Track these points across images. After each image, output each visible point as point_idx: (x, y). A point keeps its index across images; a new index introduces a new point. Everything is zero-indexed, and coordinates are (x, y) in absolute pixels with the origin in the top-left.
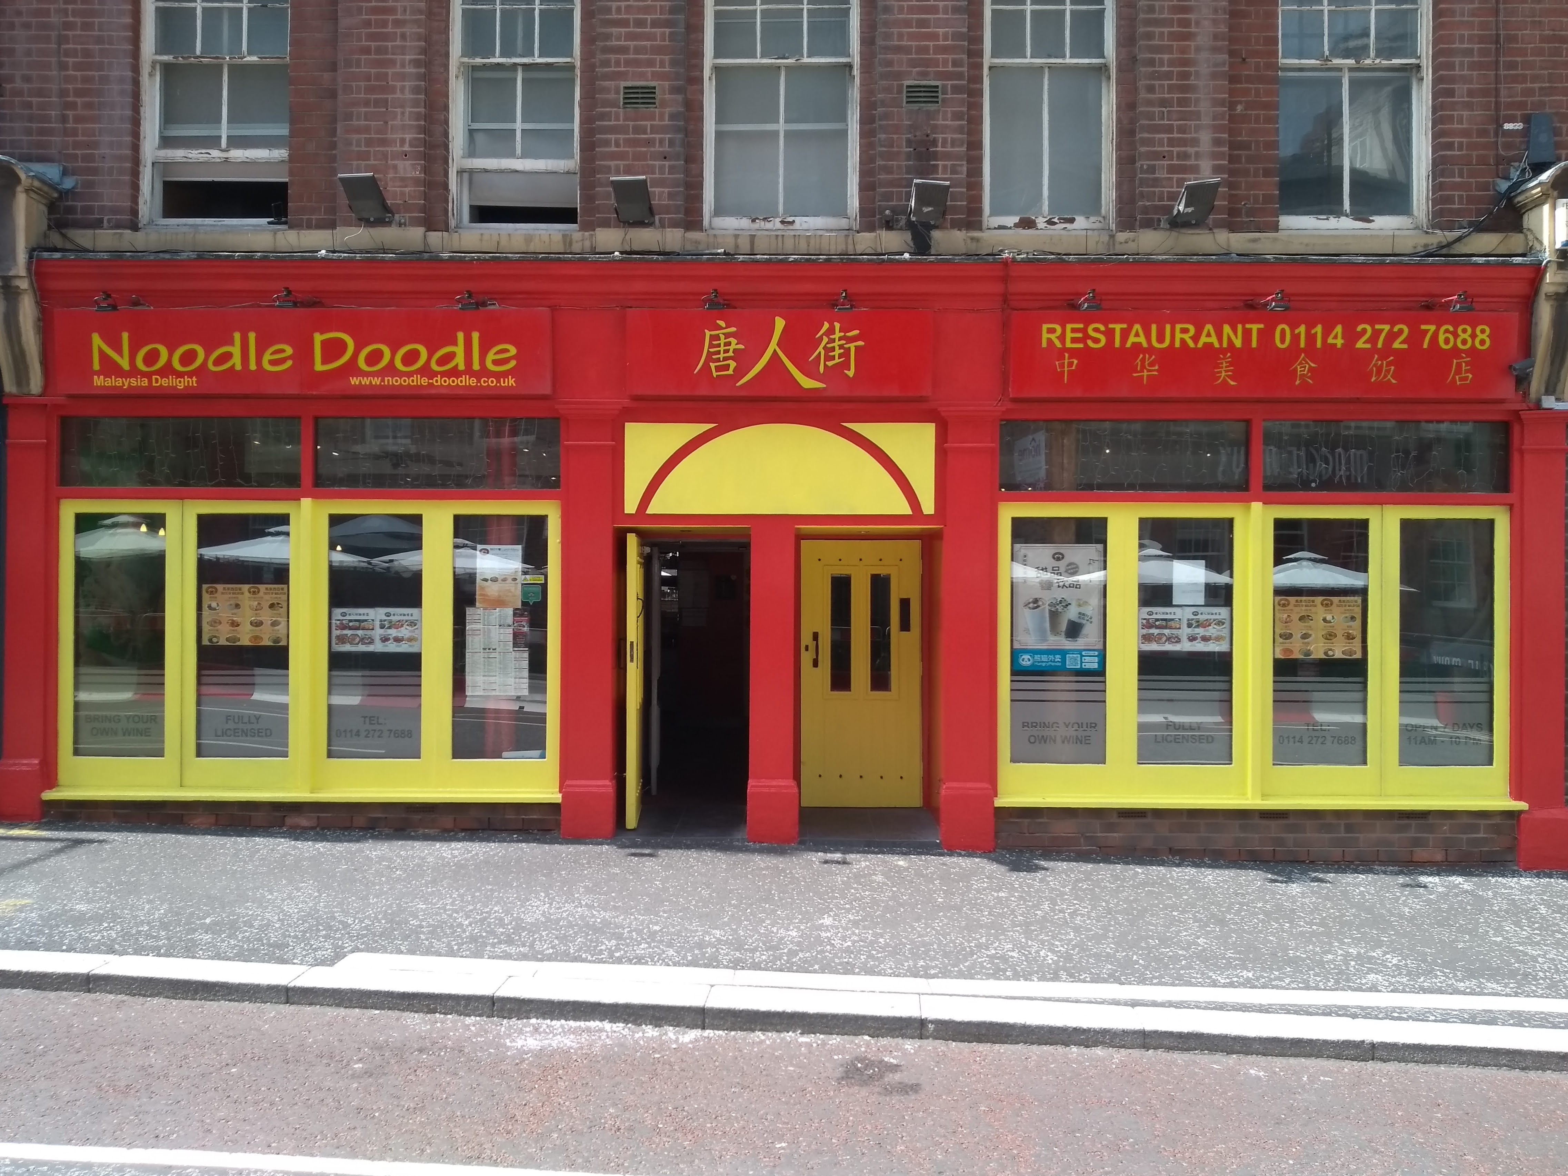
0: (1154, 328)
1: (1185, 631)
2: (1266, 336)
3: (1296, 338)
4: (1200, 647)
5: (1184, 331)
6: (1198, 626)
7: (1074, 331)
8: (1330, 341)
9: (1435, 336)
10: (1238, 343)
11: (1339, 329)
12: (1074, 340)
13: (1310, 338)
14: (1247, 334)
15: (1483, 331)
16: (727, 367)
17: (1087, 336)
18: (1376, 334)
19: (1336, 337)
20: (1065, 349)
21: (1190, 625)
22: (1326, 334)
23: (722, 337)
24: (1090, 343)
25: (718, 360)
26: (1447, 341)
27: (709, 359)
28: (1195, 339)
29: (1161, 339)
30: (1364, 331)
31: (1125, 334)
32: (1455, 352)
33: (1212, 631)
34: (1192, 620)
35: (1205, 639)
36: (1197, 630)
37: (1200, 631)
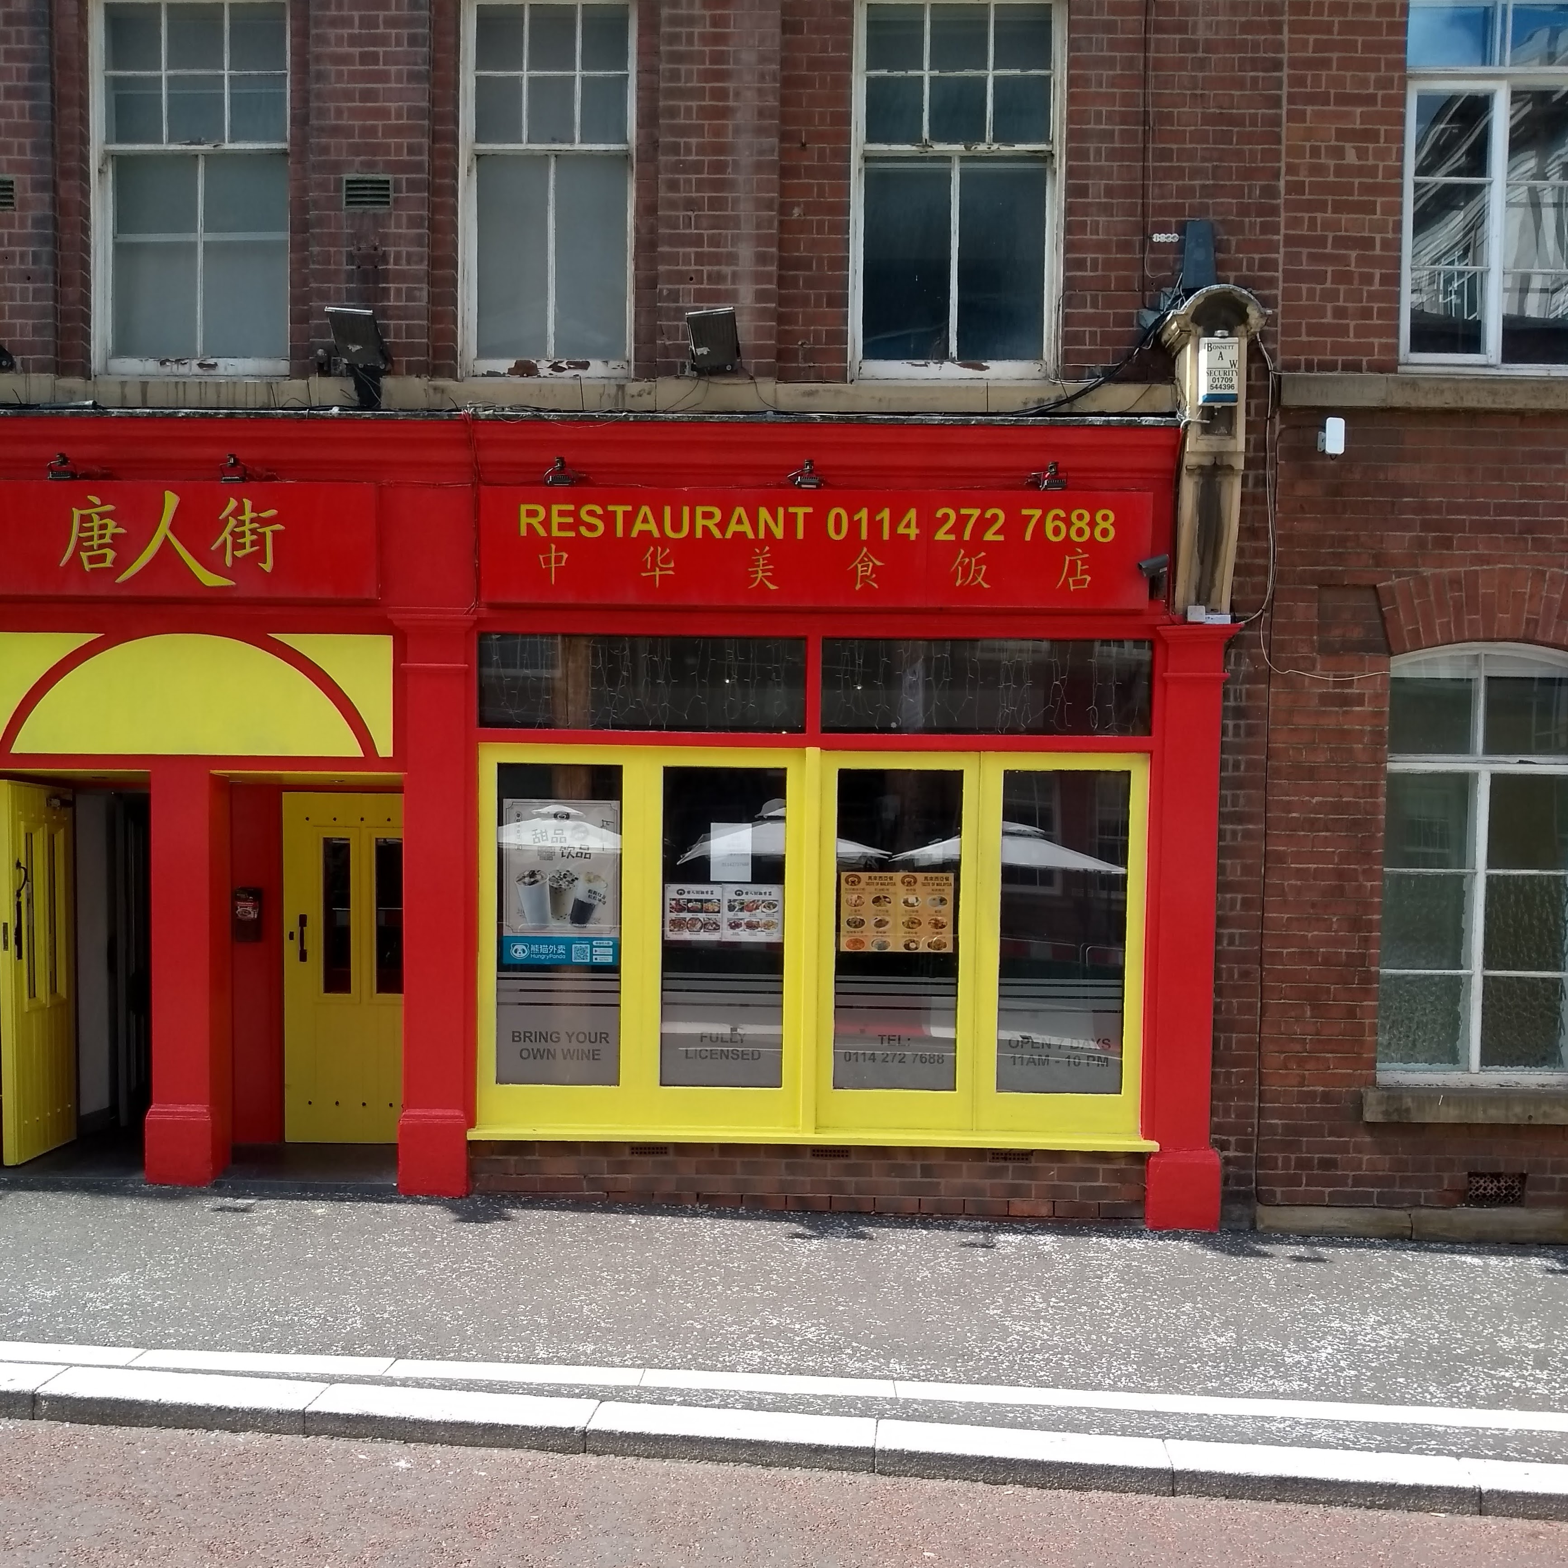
0: (667, 510)
1: (726, 916)
2: (815, 523)
3: (854, 526)
4: (744, 936)
5: (707, 515)
6: (741, 910)
7: (561, 513)
8: (901, 530)
9: (1041, 522)
10: (779, 532)
11: (912, 514)
12: (562, 527)
13: (875, 526)
14: (790, 520)
15: (1105, 518)
16: (102, 558)
17: (579, 522)
18: (962, 520)
19: (908, 526)
20: (550, 539)
21: (731, 908)
22: (894, 522)
23: (95, 517)
24: (583, 531)
25: (91, 548)
26: (1056, 530)
27: (79, 547)
28: (723, 526)
29: (676, 526)
30: (946, 517)
31: (629, 519)
32: (1068, 545)
33: (760, 915)
34: (735, 901)
35: (751, 926)
36: (741, 915)
37: (745, 916)
